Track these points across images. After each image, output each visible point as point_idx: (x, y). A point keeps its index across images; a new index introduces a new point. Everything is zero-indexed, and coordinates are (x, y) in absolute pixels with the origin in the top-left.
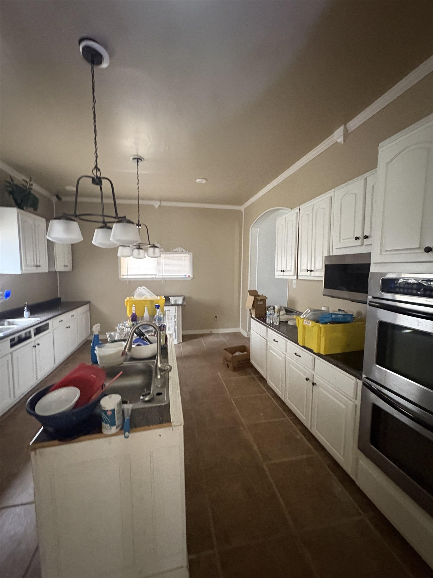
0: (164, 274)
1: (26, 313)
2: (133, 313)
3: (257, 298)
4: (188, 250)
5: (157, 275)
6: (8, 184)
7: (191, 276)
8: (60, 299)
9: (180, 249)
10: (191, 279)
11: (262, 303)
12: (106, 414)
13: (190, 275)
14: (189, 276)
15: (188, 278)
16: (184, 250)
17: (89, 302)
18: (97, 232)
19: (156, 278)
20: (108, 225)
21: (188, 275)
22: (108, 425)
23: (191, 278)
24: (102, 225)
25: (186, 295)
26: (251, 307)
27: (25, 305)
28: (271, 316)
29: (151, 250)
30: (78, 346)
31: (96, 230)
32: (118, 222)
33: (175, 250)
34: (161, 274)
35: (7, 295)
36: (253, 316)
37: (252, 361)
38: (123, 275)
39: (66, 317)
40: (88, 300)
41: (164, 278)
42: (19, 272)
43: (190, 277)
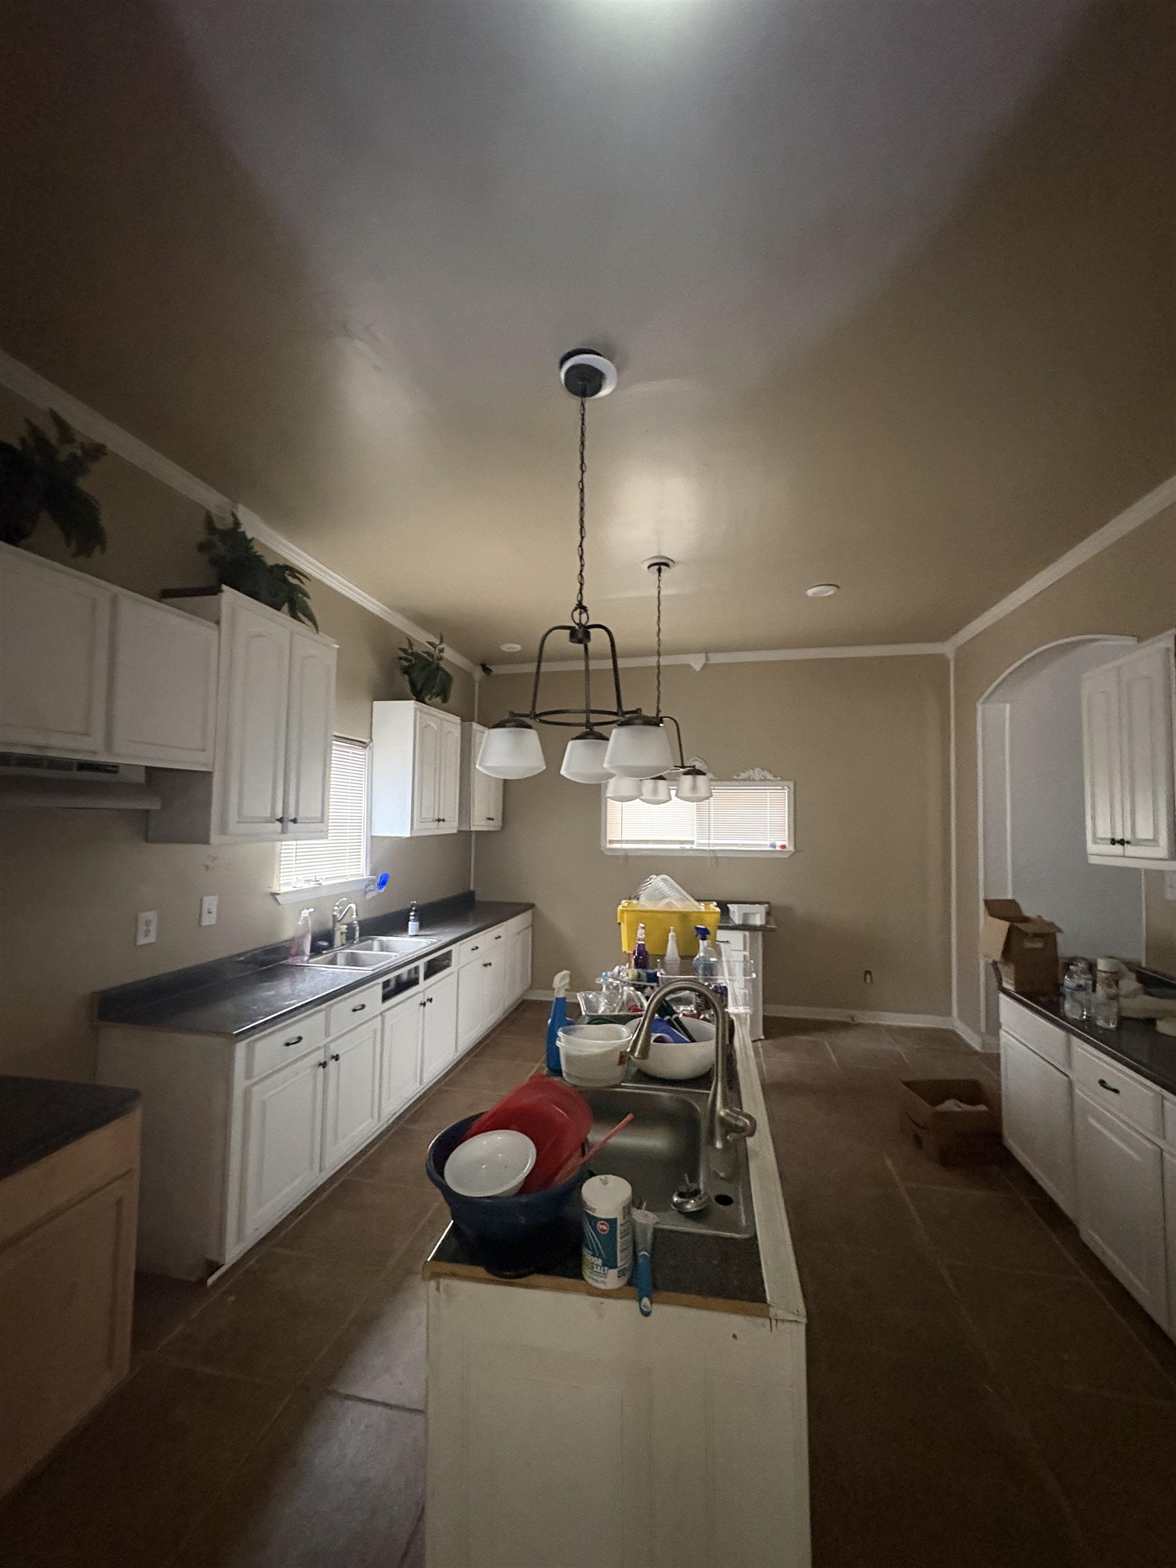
0: (712, 842)
1: (413, 926)
2: (639, 945)
3: (1022, 926)
4: (779, 774)
5: (695, 844)
6: (403, 655)
7: (791, 848)
8: (472, 894)
9: (757, 773)
10: (790, 854)
11: (1039, 945)
12: (594, 1228)
13: (786, 843)
14: (783, 847)
15: (779, 851)
16: (769, 777)
17: (530, 906)
18: (573, 746)
19: (691, 850)
20: (596, 729)
21: (779, 843)
22: (600, 1262)
23: (789, 852)
24: (584, 729)
25: (777, 900)
26: (997, 956)
27: (413, 905)
28: (1081, 996)
29: (688, 780)
30: (504, 1014)
31: (570, 743)
32: (622, 724)
33: (743, 776)
34: (707, 841)
35: (383, 883)
36: (1010, 987)
37: (1011, 1142)
38: (611, 842)
39: (484, 939)
40: (531, 901)
41: (714, 851)
42: (408, 835)
43: (786, 850)
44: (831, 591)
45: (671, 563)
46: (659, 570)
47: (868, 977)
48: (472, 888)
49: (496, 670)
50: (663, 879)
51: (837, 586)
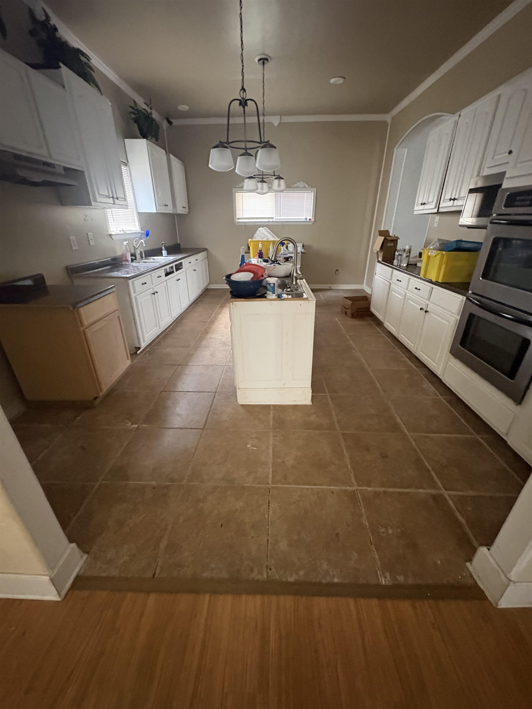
0: (281, 218)
1: (164, 252)
2: (260, 250)
3: (388, 238)
4: (311, 185)
5: (274, 218)
6: (131, 110)
7: (313, 220)
8: (179, 245)
9: (301, 184)
10: (313, 222)
11: (392, 245)
12: (270, 286)
13: (311, 218)
14: (310, 219)
15: (308, 221)
16: (307, 186)
17: (206, 250)
18: (240, 160)
19: (272, 222)
20: (248, 151)
21: (308, 218)
22: (271, 293)
23: (312, 221)
24: (244, 151)
25: (306, 244)
26: (378, 249)
27: (163, 244)
28: (399, 257)
29: (276, 182)
32: (263, 147)
33: (295, 185)
34: (279, 218)
35: (147, 235)
36: (380, 259)
37: (373, 310)
38: (238, 219)
39: (192, 259)
40: (206, 247)
41: (282, 222)
42: (155, 211)
43: (311, 221)
44: (341, 81)
45: (269, 59)
46: (264, 63)
47: (337, 272)
48: (179, 242)
49: (175, 122)
50: (265, 229)
51: (344, 78)
